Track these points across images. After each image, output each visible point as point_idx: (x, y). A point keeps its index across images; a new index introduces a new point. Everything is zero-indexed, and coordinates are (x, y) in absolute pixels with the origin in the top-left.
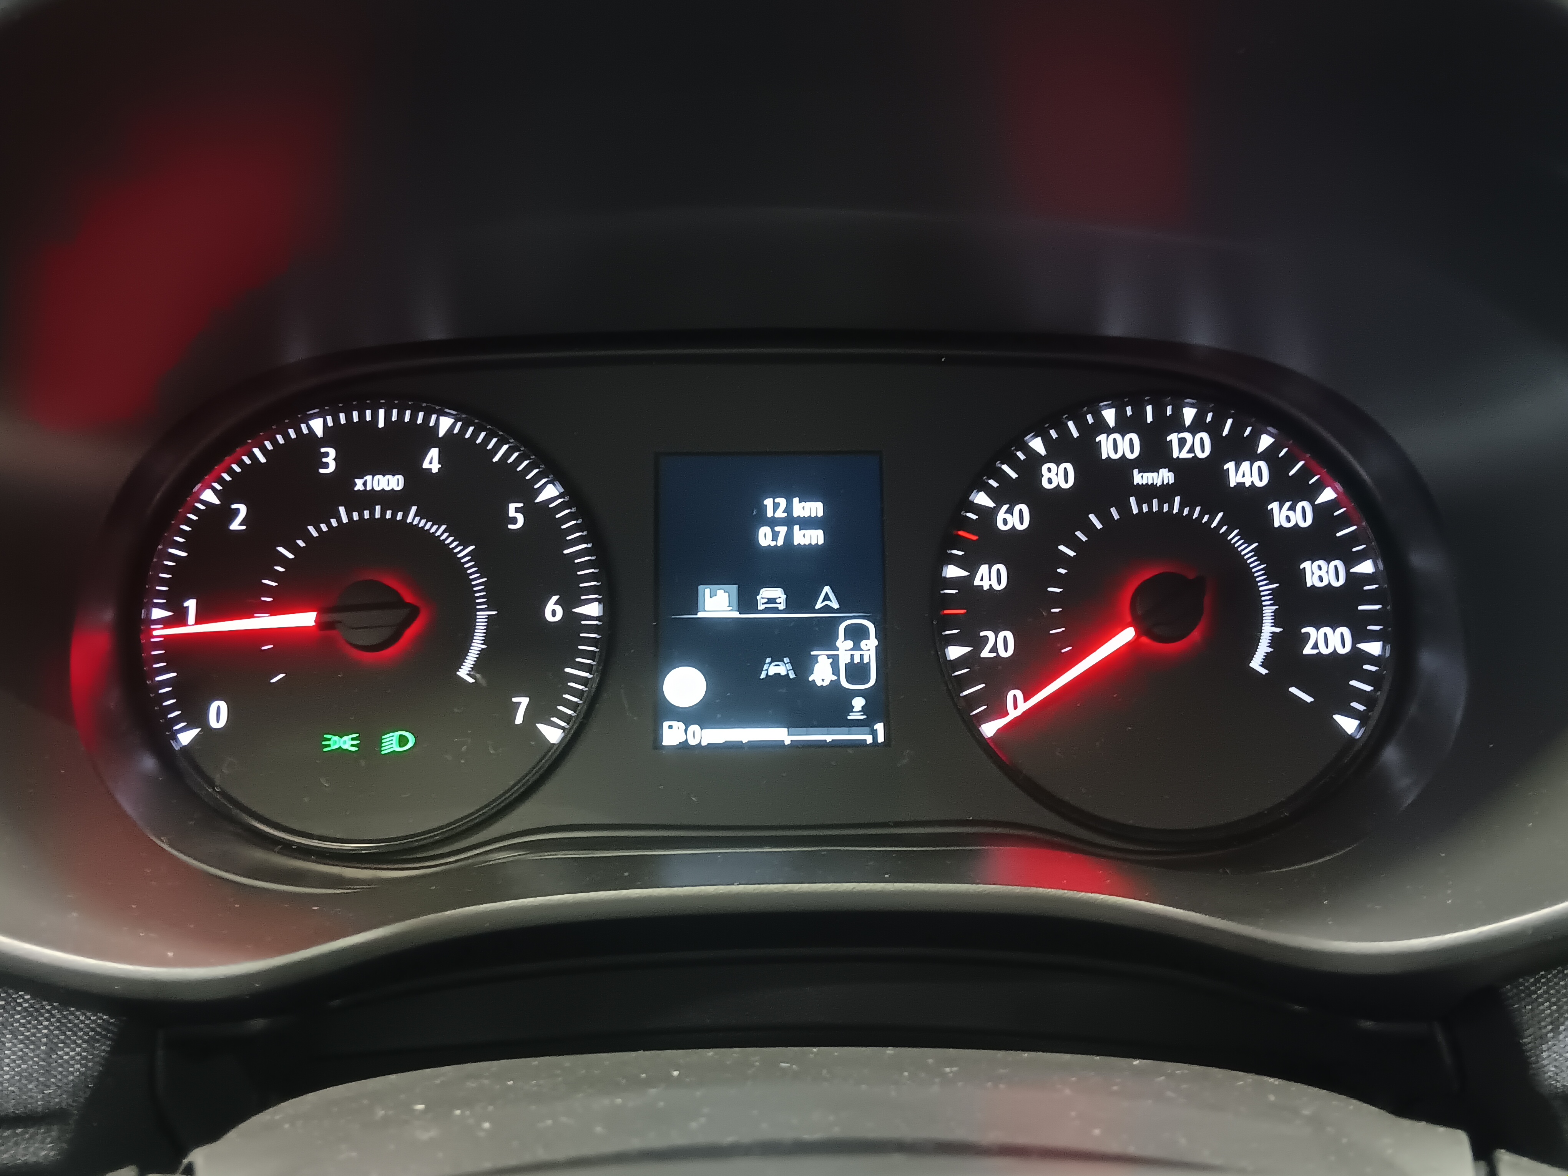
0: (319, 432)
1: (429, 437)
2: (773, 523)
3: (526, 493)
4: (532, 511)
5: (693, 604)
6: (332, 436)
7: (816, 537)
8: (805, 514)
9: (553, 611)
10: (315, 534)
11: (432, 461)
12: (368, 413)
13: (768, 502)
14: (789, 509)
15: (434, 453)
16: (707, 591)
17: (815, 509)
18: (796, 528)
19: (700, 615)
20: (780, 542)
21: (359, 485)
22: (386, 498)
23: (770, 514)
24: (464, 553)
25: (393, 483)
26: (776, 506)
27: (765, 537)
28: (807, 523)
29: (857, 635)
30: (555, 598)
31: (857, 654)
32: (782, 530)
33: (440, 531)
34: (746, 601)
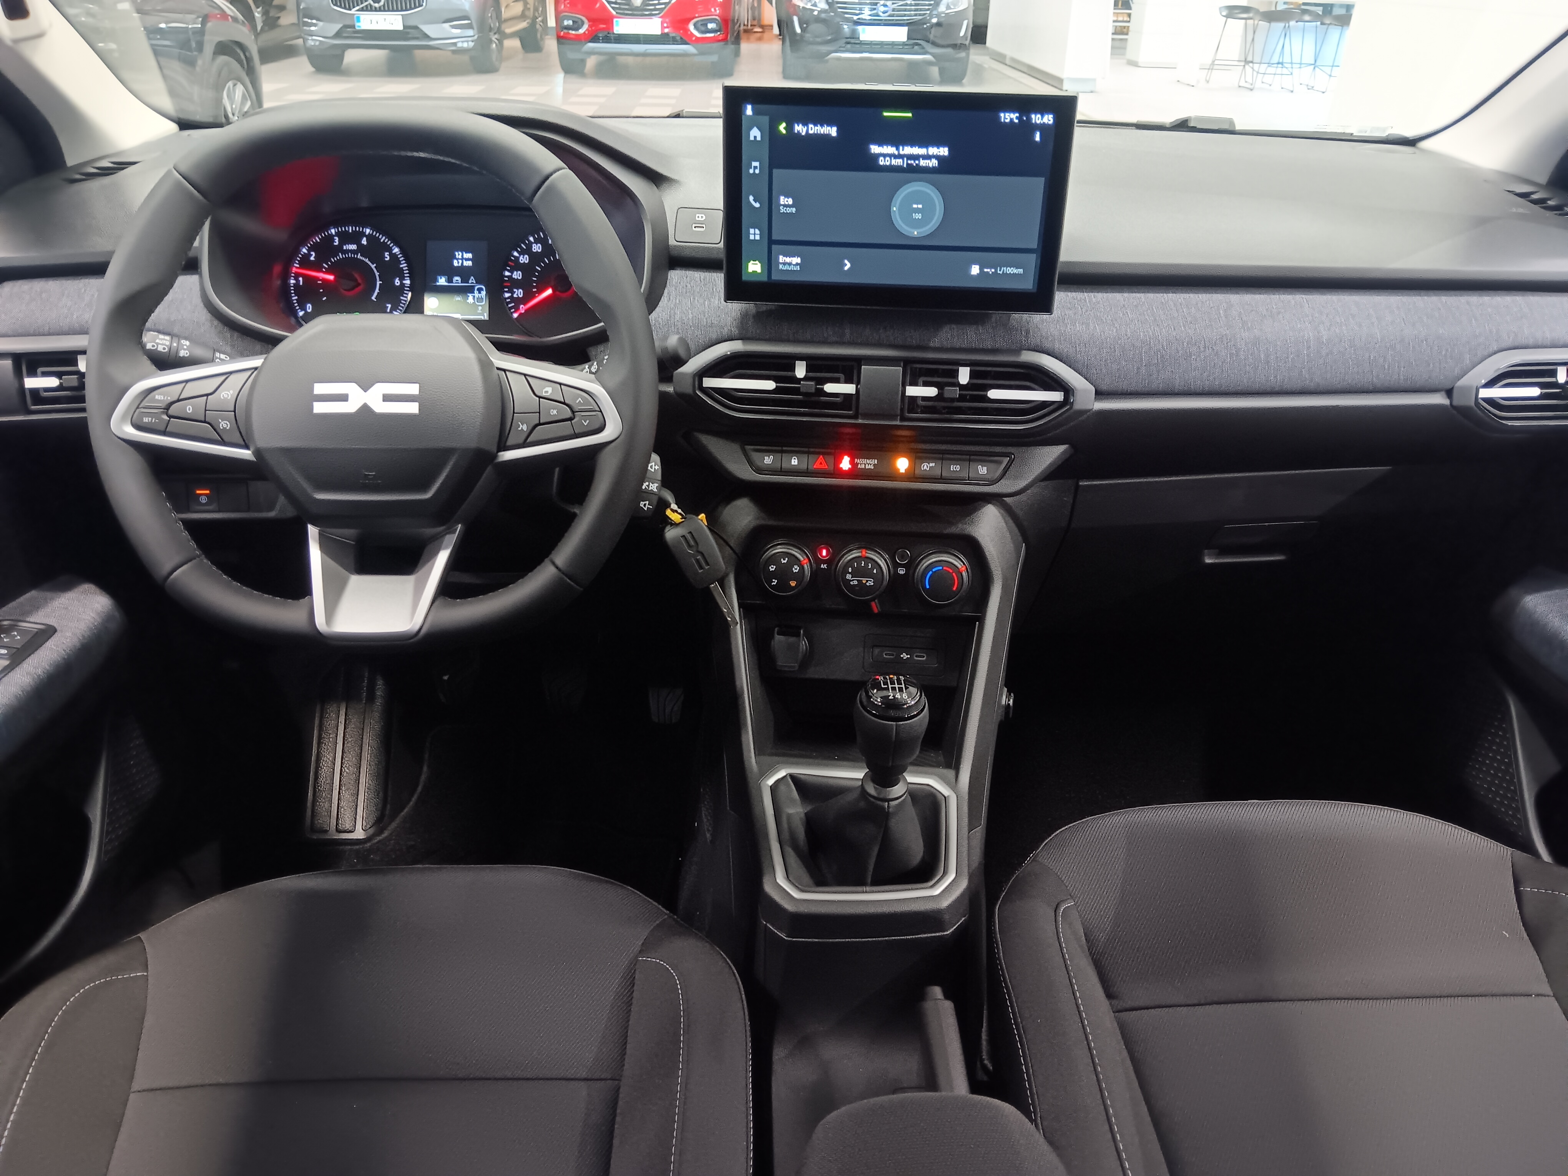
0: (334, 233)
1: (363, 234)
2: (457, 259)
3: (390, 250)
4: (391, 255)
5: (436, 280)
6: (337, 234)
7: (469, 263)
8: (467, 257)
9: (397, 282)
10: (333, 261)
11: (364, 241)
12: (347, 228)
13: (457, 253)
14: (462, 256)
15: (365, 239)
16: (439, 277)
17: (470, 255)
18: (464, 261)
19: (438, 284)
20: (460, 265)
21: (345, 248)
22: (352, 251)
23: (457, 257)
24: (373, 266)
25: (353, 247)
26: (459, 254)
27: (455, 263)
28: (467, 260)
29: (480, 290)
30: (398, 278)
31: (480, 295)
32: (460, 261)
33: (367, 260)
34: (450, 280)
